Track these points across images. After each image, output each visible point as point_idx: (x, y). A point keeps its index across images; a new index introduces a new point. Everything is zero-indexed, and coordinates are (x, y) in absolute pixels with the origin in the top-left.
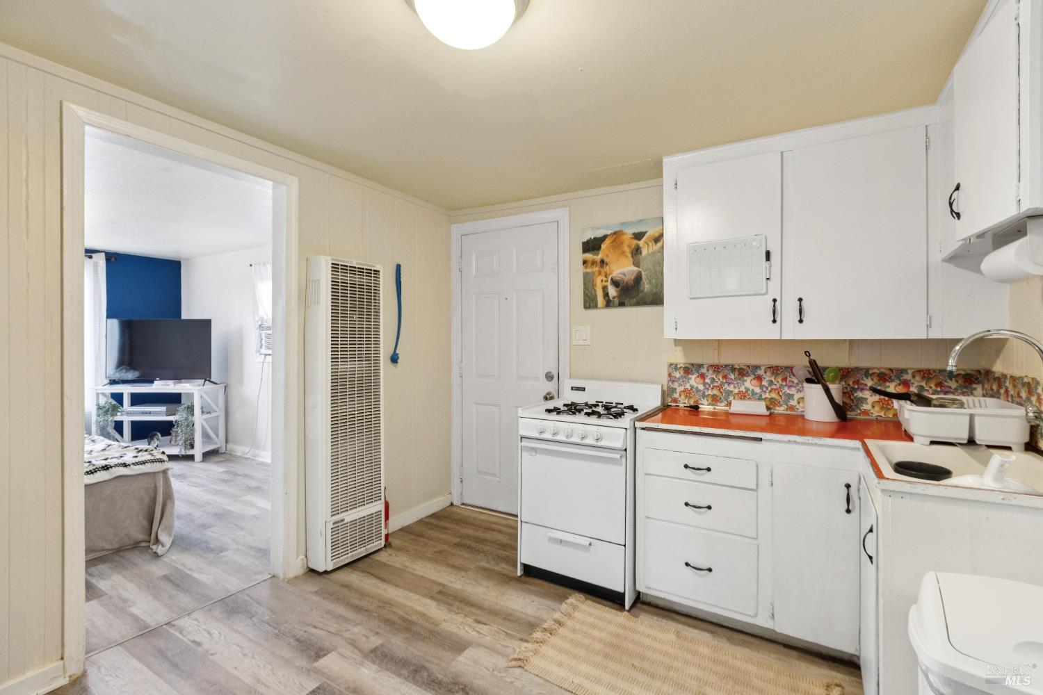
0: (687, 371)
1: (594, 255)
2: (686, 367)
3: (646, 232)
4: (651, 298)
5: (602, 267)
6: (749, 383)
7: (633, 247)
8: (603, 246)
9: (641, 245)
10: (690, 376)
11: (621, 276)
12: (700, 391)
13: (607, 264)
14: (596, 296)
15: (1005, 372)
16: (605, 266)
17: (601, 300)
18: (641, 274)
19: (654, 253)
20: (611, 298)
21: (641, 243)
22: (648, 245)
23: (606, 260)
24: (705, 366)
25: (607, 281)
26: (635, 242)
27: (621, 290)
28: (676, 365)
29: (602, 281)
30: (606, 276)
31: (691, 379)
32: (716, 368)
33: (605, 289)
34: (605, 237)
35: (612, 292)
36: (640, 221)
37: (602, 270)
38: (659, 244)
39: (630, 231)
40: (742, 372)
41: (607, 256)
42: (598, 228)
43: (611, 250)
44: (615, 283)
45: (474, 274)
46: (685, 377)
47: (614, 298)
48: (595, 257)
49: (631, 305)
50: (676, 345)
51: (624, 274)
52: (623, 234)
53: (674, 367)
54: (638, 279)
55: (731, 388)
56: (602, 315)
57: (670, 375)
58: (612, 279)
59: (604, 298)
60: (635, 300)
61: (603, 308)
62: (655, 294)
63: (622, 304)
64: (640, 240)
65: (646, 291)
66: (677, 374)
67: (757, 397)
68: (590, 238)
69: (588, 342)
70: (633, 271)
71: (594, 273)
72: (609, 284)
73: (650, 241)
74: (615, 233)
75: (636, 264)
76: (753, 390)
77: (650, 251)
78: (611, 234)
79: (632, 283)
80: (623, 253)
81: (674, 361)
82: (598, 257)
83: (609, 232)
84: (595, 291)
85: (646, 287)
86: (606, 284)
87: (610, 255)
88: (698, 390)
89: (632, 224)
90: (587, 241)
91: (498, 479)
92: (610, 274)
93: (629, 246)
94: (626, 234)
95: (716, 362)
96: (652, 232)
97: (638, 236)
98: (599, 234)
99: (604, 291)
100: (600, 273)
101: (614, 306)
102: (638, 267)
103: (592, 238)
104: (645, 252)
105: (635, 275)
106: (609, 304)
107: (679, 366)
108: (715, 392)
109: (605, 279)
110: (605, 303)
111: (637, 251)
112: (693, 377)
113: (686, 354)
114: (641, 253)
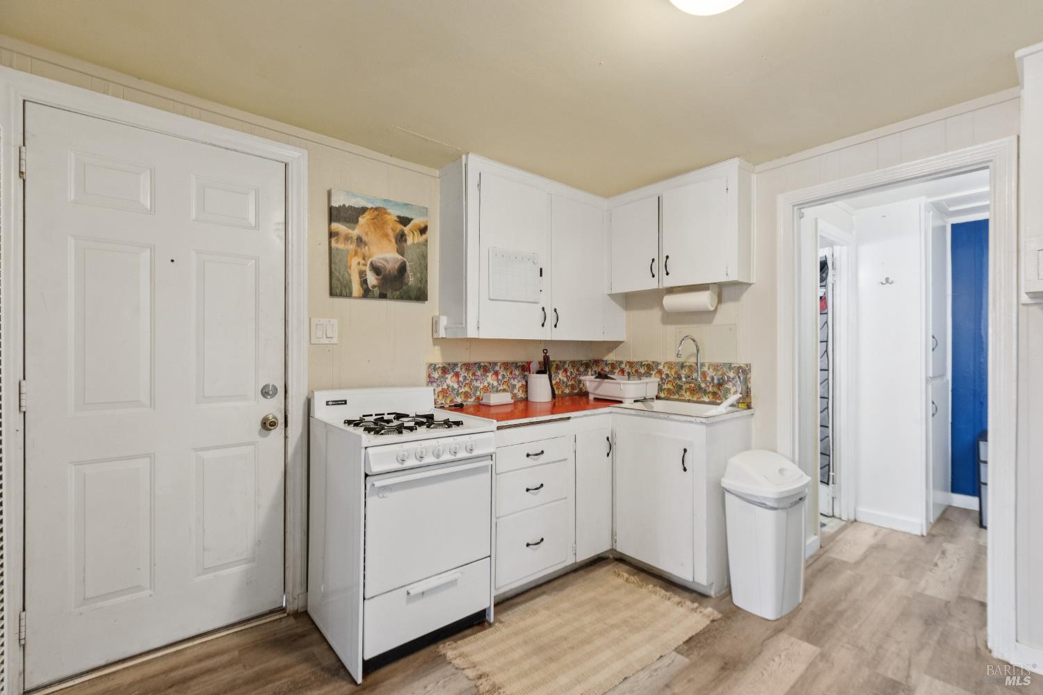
0: (445, 370)
1: (349, 228)
2: (444, 367)
3: (412, 219)
4: (415, 293)
5: (358, 245)
6: (490, 379)
7: (398, 231)
8: (362, 220)
9: (406, 232)
10: (447, 376)
11: (384, 262)
12: (455, 389)
13: (366, 244)
14: (351, 281)
15: (620, 359)
16: (363, 246)
17: (356, 288)
18: (405, 265)
19: (419, 244)
20: (370, 287)
21: (406, 229)
22: (413, 233)
23: (365, 238)
24: (459, 365)
25: (365, 265)
26: (400, 227)
27: (382, 278)
28: (435, 365)
29: (359, 263)
30: (364, 259)
31: (447, 378)
32: (467, 366)
33: (362, 274)
34: (363, 210)
35: (372, 279)
36: (407, 205)
37: (359, 250)
38: (424, 236)
39: (394, 212)
40: (486, 368)
41: (367, 234)
42: (355, 196)
43: (373, 230)
44: (376, 270)
45: (72, 196)
46: (442, 377)
47: (374, 287)
48: (350, 231)
49: (393, 298)
50: (434, 345)
51: (386, 260)
52: (387, 214)
53: (432, 367)
54: (402, 269)
55: (477, 384)
56: (357, 307)
57: (429, 376)
58: (371, 263)
59: (362, 286)
60: (398, 293)
61: (359, 298)
62: (420, 288)
63: (383, 296)
64: (405, 226)
65: (410, 284)
66: (436, 375)
67: (495, 389)
68: (344, 205)
69: (335, 341)
70: (397, 260)
71: (348, 251)
72: (367, 269)
73: (416, 231)
74: (376, 209)
75: (401, 252)
76: (493, 384)
77: (416, 241)
78: (372, 208)
79: (396, 273)
80: (386, 235)
81: (433, 361)
82: (355, 233)
83: (369, 205)
84: (350, 275)
85: (411, 279)
86: (363, 268)
87: (369, 234)
88: (453, 389)
89: (396, 204)
90: (340, 207)
91: (149, 592)
92: (370, 257)
93: (393, 230)
94: (389, 214)
95: (467, 360)
96: (418, 221)
97: (405, 221)
98: (358, 203)
99: (360, 277)
100: (356, 254)
101: (373, 297)
102: (403, 256)
103: (347, 205)
104: (410, 241)
105: (398, 264)
106: (367, 293)
107: (437, 367)
108: (467, 389)
109: (362, 262)
110: (362, 292)
111: (401, 238)
112: (449, 376)
113: (443, 354)
114: (406, 241)
